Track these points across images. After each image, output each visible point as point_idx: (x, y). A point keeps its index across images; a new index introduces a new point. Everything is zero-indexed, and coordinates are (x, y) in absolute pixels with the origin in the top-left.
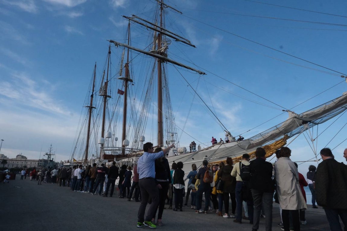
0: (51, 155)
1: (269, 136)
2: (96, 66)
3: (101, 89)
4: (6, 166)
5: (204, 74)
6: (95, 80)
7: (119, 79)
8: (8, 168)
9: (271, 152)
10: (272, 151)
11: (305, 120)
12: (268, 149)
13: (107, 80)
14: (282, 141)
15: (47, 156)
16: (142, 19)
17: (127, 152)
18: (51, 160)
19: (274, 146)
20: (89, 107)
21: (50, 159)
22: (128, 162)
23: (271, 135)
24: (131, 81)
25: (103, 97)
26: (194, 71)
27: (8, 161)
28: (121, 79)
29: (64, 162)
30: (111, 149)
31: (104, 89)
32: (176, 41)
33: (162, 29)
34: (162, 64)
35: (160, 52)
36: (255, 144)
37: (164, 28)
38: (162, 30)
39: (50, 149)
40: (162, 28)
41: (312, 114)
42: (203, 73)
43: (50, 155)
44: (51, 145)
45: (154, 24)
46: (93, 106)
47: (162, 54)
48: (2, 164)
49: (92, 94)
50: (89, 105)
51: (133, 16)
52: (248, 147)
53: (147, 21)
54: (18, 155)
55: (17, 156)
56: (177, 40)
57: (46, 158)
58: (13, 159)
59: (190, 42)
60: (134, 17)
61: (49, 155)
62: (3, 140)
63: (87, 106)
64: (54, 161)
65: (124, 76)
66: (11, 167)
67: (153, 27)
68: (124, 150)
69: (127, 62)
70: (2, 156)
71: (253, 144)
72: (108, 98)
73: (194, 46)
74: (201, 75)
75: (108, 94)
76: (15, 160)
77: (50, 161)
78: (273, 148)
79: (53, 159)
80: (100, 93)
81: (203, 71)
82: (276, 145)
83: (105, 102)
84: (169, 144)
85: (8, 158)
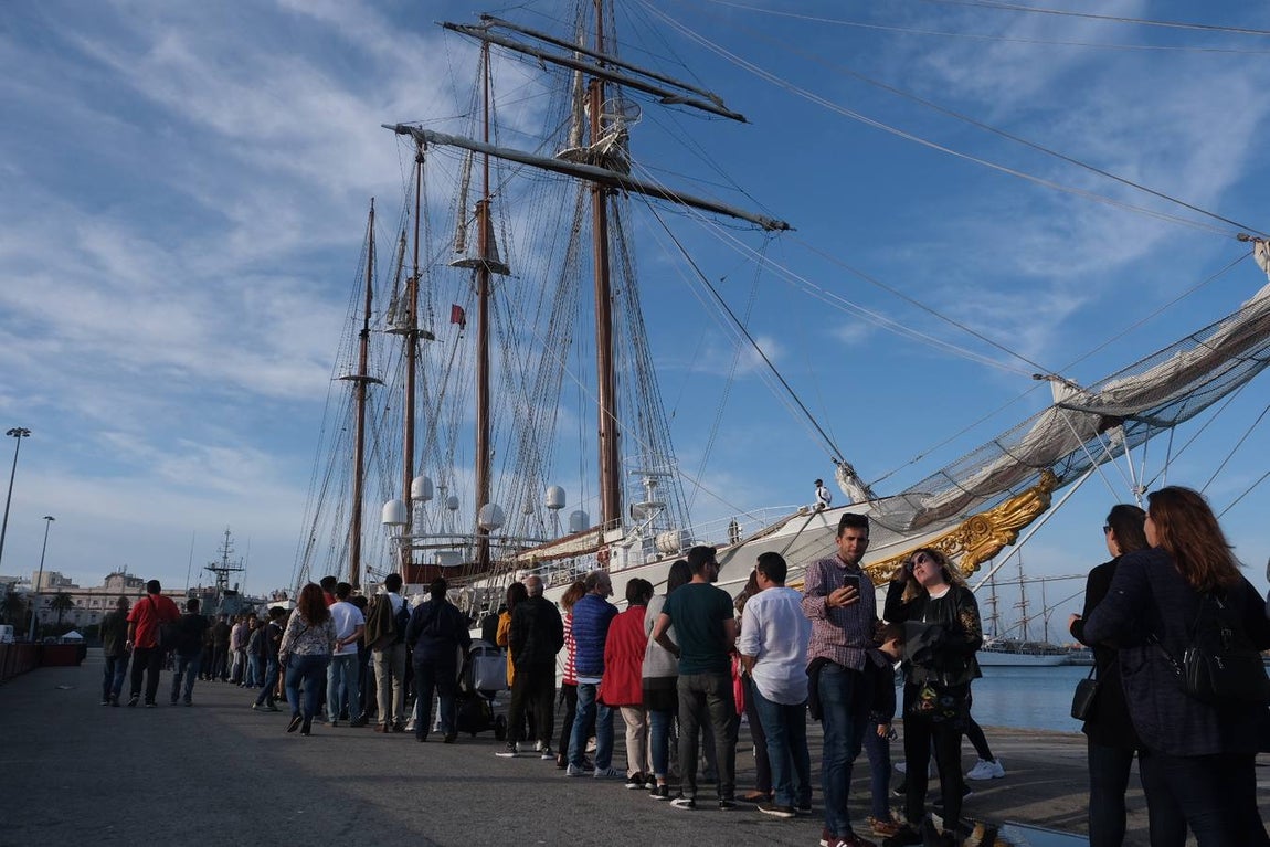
0: (227, 570)
1: (988, 479)
2: (372, 214)
3: (393, 305)
4: (70, 616)
5: (786, 227)
6: (373, 273)
7: (456, 265)
8: (78, 625)
9: (996, 541)
10: (997, 537)
11: (1110, 411)
12: (981, 528)
13: (416, 269)
14: (1033, 497)
15: (214, 575)
16: (522, 28)
17: (496, 554)
18: (231, 588)
19: (1005, 515)
20: (356, 378)
21: (227, 586)
22: (487, 591)
23: (993, 475)
24: (504, 270)
25: (402, 336)
26: (742, 217)
27: (75, 600)
28: (462, 264)
29: (271, 598)
30: (431, 542)
31: (404, 306)
32: (662, 101)
33: (603, 61)
34: (609, 200)
35: (600, 155)
36: (937, 511)
37: (612, 57)
38: (602, 66)
39: (223, 549)
40: (605, 55)
41: (1134, 390)
42: (781, 225)
43: (223, 570)
44: (228, 533)
45: (570, 43)
46: (371, 375)
47: (605, 160)
48: (53, 609)
49: (363, 328)
50: (355, 372)
51: (485, 18)
52: (913, 523)
53: (539, 33)
54: (113, 575)
55: (108, 578)
56: (667, 99)
57: (209, 581)
58: (93, 591)
59: (721, 103)
60: (488, 23)
61: (222, 572)
62: (51, 519)
63: (347, 375)
64: (240, 591)
65: (473, 251)
66: (86, 621)
67: (565, 55)
68: (484, 546)
69: (482, 197)
70: (53, 580)
71: (931, 509)
72: (422, 342)
73: (740, 118)
74: (773, 233)
75: (420, 326)
76: (101, 592)
77: (228, 593)
78: (1000, 525)
79: (237, 585)
80: (391, 323)
81: (781, 218)
82: (1011, 513)
83: (413, 356)
84: (643, 518)
85: (77, 587)
